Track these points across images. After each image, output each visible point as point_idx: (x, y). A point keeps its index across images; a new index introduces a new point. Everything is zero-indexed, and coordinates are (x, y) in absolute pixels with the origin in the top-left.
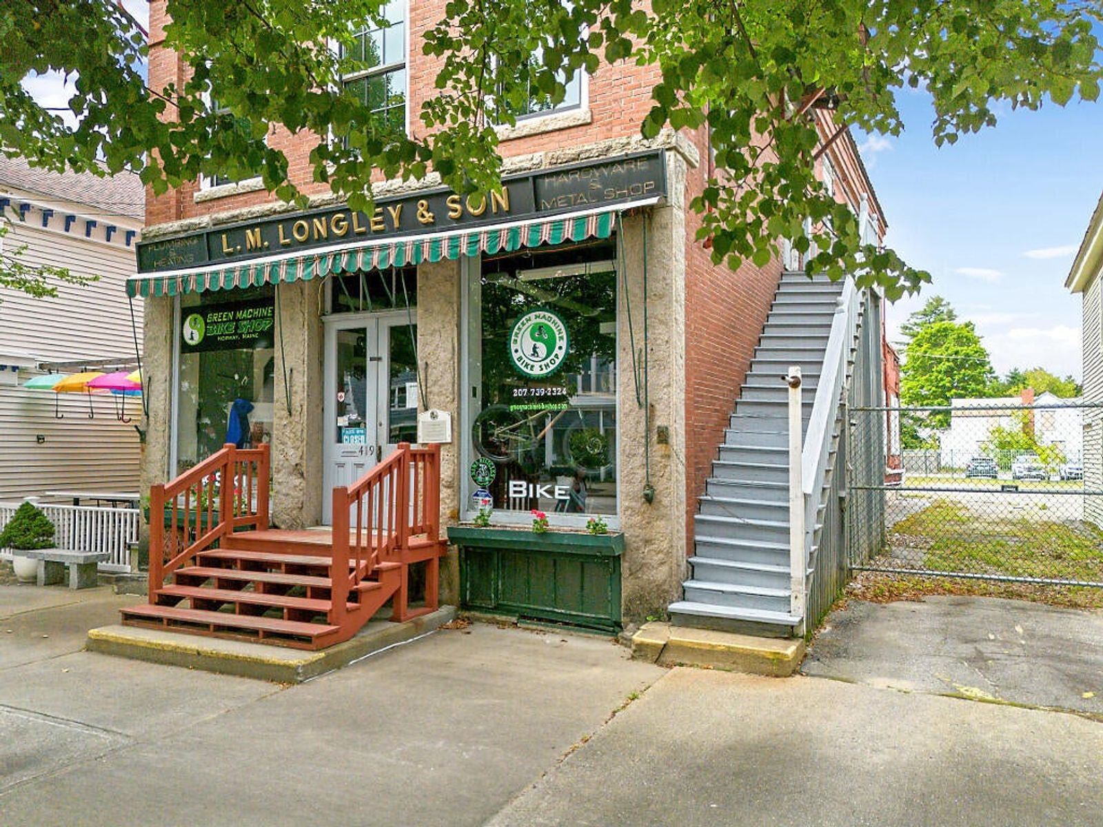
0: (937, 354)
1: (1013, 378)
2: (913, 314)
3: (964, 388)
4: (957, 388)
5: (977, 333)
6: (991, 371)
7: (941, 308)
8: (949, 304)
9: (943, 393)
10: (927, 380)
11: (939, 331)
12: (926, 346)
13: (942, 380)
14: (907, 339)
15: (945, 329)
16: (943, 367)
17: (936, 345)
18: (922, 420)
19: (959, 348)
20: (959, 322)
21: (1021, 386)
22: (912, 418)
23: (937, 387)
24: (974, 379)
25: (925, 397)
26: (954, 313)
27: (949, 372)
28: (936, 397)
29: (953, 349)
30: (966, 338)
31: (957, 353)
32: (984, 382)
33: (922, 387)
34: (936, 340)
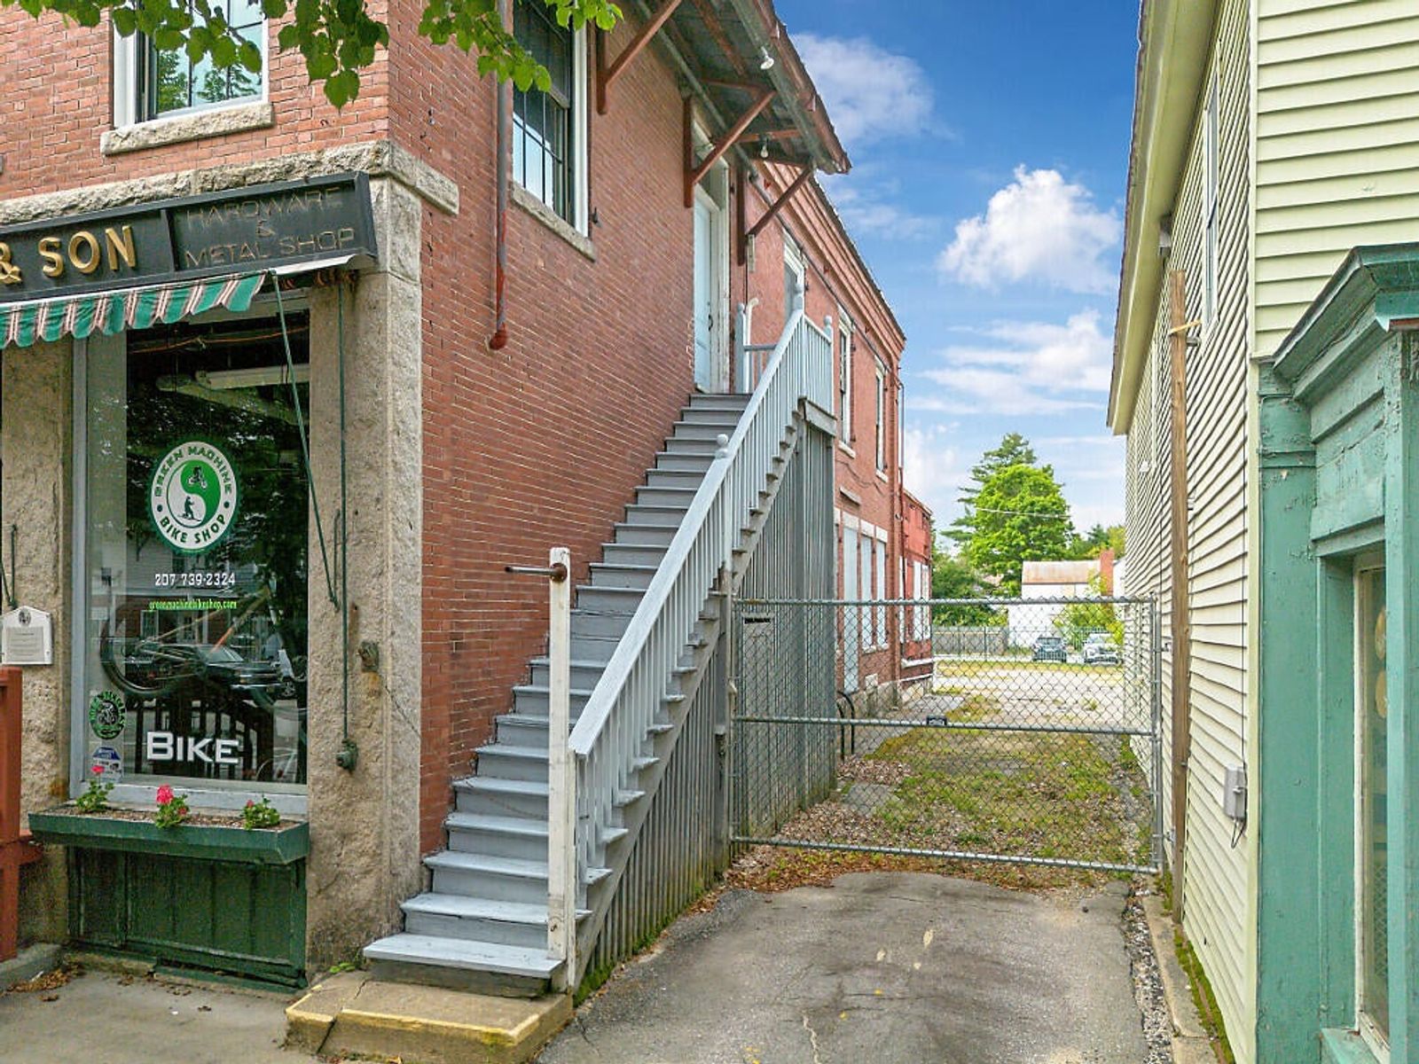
0: (1011, 505)
1: (1096, 536)
2: (987, 455)
3: (1042, 549)
4: (1033, 547)
5: (1056, 480)
6: (1071, 528)
7: (1019, 448)
8: (1027, 443)
9: (1016, 555)
10: (999, 537)
11: (1013, 476)
12: (998, 494)
13: (1016, 537)
14: (980, 486)
15: (1020, 475)
16: (1017, 521)
17: (1010, 494)
18: (992, 586)
19: (1035, 499)
20: (1037, 466)
21: (1103, 546)
22: (982, 584)
23: (1010, 546)
24: (1051, 536)
25: (997, 559)
26: (1034, 455)
27: (1023, 528)
28: (1009, 559)
29: (1028, 499)
30: (1043, 487)
31: (1032, 504)
32: (1062, 541)
33: (993, 546)
34: (1011, 486)
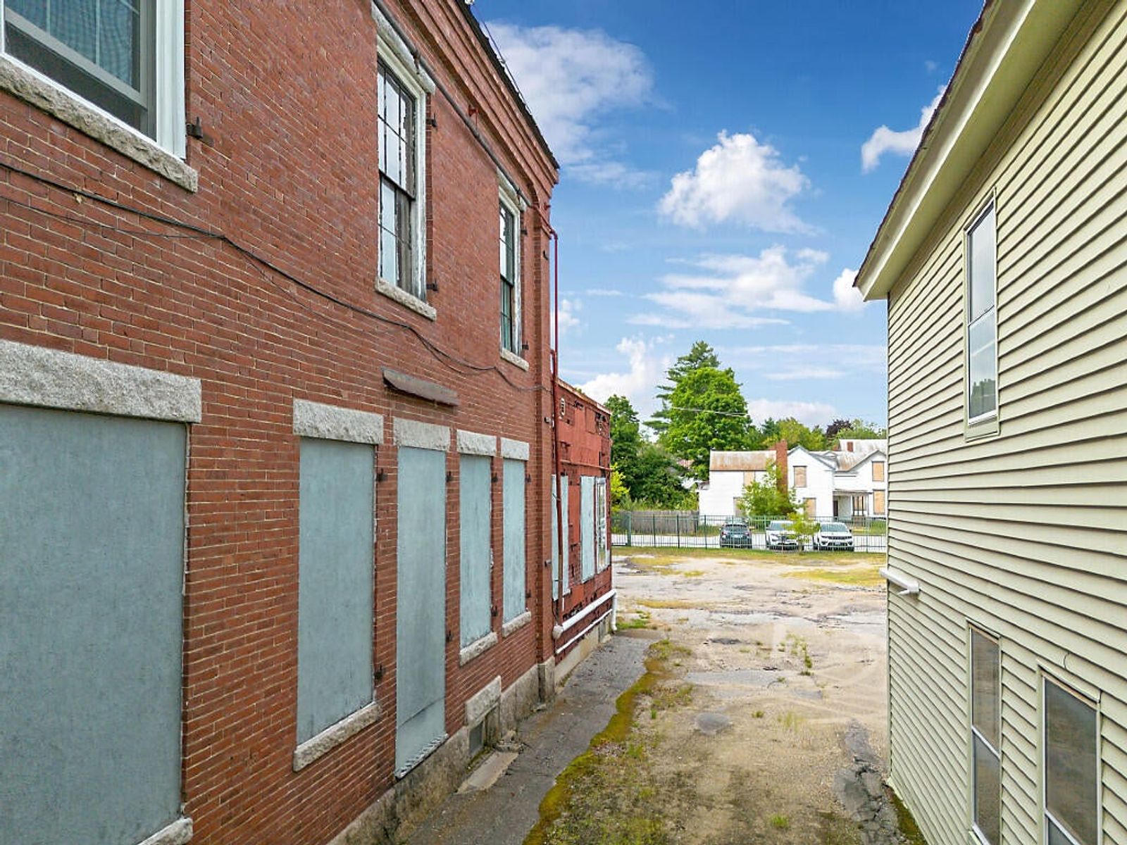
0: (700, 401)
1: (768, 427)
2: (680, 359)
3: (724, 437)
4: (717, 436)
5: (737, 380)
6: (749, 421)
7: (706, 354)
8: (712, 350)
9: (704, 443)
10: (690, 428)
11: (701, 377)
12: (689, 392)
13: (704, 428)
14: (674, 384)
15: (707, 375)
16: (706, 413)
17: (699, 392)
18: (685, 469)
19: (720, 396)
20: (721, 369)
21: (775, 436)
22: (676, 467)
23: (700, 435)
24: (732, 427)
25: (689, 446)
26: (717, 360)
27: (711, 420)
28: (698, 446)
29: (714, 396)
30: (726, 385)
31: (717, 400)
32: (742, 432)
33: (686, 435)
34: (699, 385)
